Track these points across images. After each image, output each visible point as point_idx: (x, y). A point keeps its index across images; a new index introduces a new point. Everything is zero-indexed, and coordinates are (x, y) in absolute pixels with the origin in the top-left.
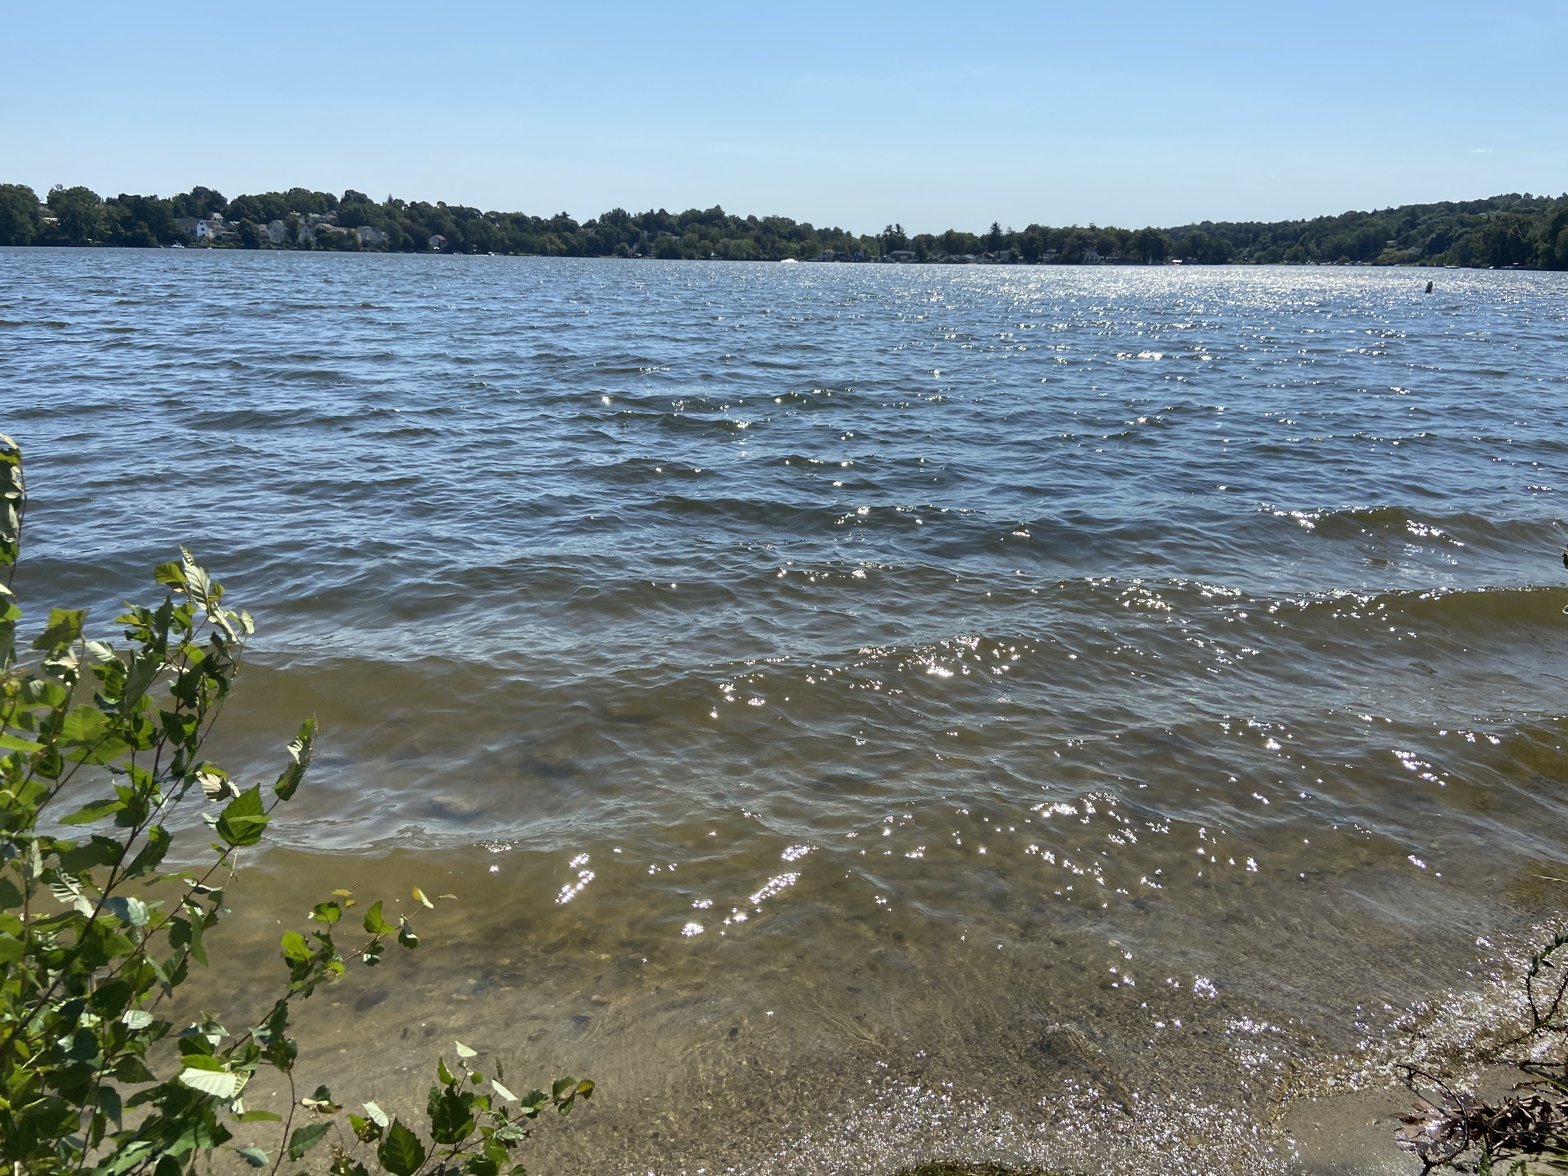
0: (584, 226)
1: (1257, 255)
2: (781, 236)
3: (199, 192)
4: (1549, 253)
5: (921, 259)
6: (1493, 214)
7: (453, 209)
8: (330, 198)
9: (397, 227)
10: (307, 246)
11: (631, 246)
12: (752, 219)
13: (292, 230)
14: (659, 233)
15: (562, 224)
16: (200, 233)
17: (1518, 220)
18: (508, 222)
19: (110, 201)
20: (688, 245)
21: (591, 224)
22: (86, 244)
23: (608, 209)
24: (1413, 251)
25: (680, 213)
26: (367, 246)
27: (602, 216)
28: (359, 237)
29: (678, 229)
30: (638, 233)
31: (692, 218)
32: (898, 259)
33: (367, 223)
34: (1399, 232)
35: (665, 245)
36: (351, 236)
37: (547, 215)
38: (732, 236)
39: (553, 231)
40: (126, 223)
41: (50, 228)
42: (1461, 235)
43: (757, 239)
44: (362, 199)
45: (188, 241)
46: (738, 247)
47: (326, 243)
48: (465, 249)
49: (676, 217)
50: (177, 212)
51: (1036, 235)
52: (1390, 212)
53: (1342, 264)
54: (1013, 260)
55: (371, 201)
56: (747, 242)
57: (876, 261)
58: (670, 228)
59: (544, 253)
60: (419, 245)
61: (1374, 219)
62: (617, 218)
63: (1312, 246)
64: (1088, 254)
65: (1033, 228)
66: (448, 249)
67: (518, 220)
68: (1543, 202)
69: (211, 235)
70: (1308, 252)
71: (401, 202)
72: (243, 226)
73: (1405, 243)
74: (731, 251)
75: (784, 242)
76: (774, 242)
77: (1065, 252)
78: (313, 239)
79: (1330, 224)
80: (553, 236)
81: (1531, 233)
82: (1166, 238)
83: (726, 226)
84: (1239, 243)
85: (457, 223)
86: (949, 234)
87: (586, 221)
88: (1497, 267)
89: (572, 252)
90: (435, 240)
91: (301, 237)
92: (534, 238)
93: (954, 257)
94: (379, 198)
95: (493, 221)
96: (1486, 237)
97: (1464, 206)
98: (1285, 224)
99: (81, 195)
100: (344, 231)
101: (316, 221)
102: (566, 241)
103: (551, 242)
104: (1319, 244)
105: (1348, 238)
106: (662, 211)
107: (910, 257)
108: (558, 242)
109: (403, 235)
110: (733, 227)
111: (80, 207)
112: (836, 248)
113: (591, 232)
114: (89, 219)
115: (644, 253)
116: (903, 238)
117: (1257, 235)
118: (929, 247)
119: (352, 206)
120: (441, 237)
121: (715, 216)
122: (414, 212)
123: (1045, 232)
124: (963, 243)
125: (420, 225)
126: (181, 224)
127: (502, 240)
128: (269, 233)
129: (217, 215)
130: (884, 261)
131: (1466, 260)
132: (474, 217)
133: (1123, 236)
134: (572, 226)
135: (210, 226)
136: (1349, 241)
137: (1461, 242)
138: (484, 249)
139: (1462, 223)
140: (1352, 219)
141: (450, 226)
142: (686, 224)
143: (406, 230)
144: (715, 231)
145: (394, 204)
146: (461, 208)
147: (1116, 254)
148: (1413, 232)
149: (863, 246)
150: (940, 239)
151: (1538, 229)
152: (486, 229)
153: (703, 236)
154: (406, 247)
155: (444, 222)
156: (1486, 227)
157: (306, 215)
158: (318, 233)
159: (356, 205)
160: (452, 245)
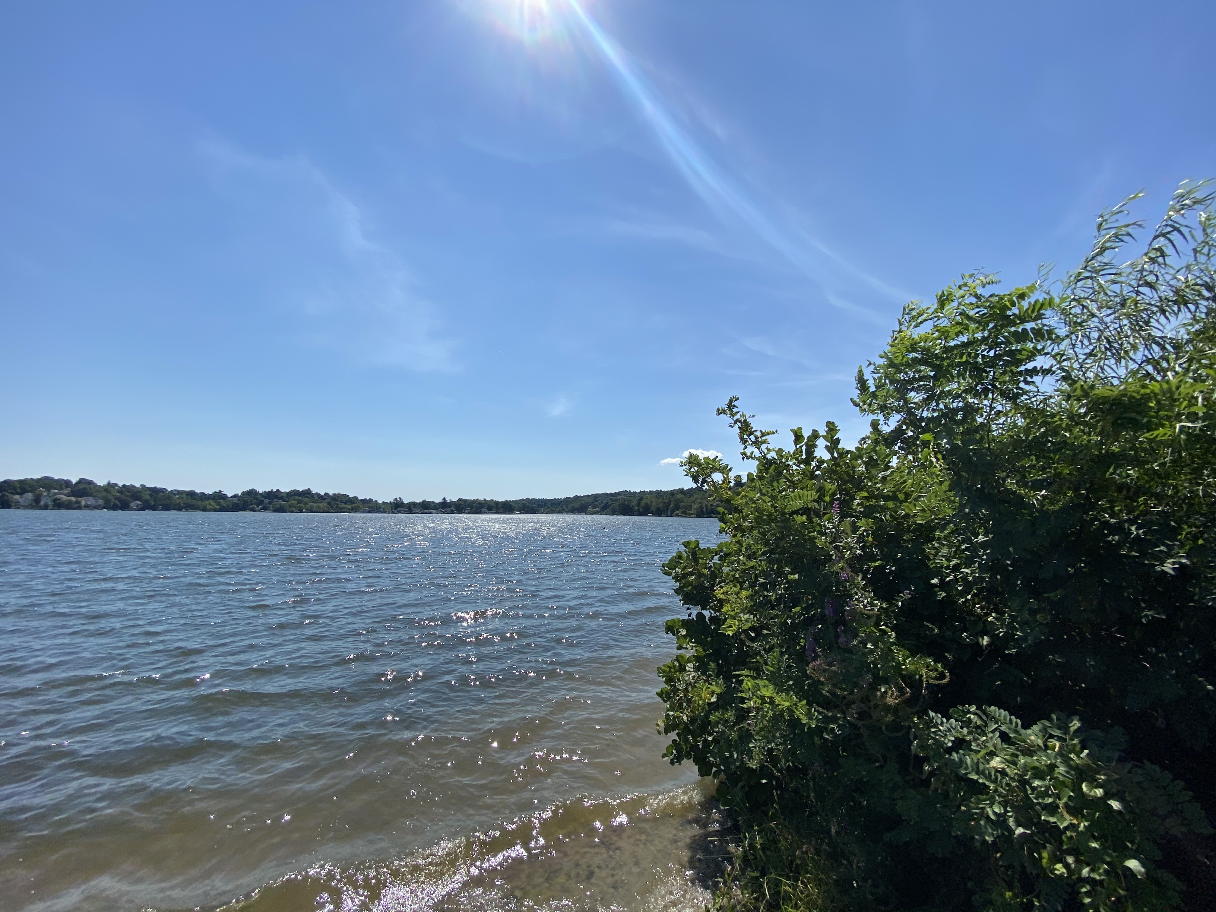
0: (231, 497)
1: (547, 510)
2: (342, 502)
4: (638, 510)
5: (410, 511)
6: (620, 497)
7: (150, 489)
8: (68, 483)
9: (110, 497)
10: (46, 507)
11: (258, 506)
12: (326, 494)
13: (37, 499)
14: (275, 500)
15: (219, 496)
17: (628, 500)
18: (184, 496)
20: (291, 506)
21: (236, 496)
23: (247, 489)
24: (597, 509)
25: (288, 491)
26: (87, 507)
27: (243, 492)
28: (83, 503)
29: (286, 499)
30: (263, 501)
31: (294, 494)
32: (400, 512)
33: (91, 495)
34: (593, 503)
35: (278, 506)
36: (78, 502)
37: (209, 491)
38: (315, 502)
39: (212, 499)
42: (612, 504)
43: (329, 503)
44: (90, 483)
46: (319, 507)
47: (58, 505)
48: (154, 508)
49: (286, 493)
51: (462, 502)
52: (588, 496)
53: (575, 514)
54: (452, 512)
55: (95, 484)
56: (323, 505)
57: (389, 513)
58: (282, 498)
59: (205, 509)
60: (124, 506)
61: (584, 498)
62: (252, 493)
63: (565, 507)
64: (483, 510)
65: (460, 500)
66: (142, 508)
67: (191, 494)
68: (635, 493)
70: (563, 510)
71: (116, 485)
73: (594, 507)
74: (315, 509)
75: (343, 505)
76: (338, 505)
77: (474, 509)
78: (50, 503)
79: (570, 500)
80: (212, 502)
81: (632, 504)
82: (513, 504)
83: (313, 497)
84: (540, 506)
85: (151, 495)
86: (424, 501)
87: (233, 494)
88: (624, 515)
89: (222, 509)
90: (133, 505)
91: (42, 503)
92: (200, 503)
93: (426, 511)
94: (101, 482)
95: (175, 494)
96: (620, 505)
97: (612, 494)
98: (555, 499)
100: (73, 499)
101: (55, 494)
102: (219, 504)
103: (210, 504)
104: (567, 507)
105: (576, 505)
106: (278, 491)
107: (405, 511)
108: (214, 504)
109: (113, 501)
110: (316, 498)
112: (369, 507)
113: (235, 500)
115: (265, 509)
117: (545, 504)
118: (414, 507)
119: (81, 486)
120: (139, 503)
121: (307, 493)
122: (123, 489)
123: (465, 501)
124: (430, 505)
125: (127, 496)
127: (179, 504)
128: (21, 500)
130: (393, 513)
131: (614, 513)
132: (164, 492)
133: (497, 503)
134: (224, 497)
137: (613, 506)
138: (167, 509)
139: (612, 500)
140: (576, 498)
141: (146, 497)
142: (291, 496)
143: (116, 499)
144: (306, 500)
145: (111, 486)
146: (156, 488)
147: (494, 510)
148: (597, 503)
149: (383, 506)
150: (419, 503)
151: (634, 503)
152: (170, 498)
153: (299, 502)
154: (115, 508)
155: (143, 495)
156: (619, 502)
157: (49, 491)
158: (55, 500)
159: (85, 486)
160: (146, 506)
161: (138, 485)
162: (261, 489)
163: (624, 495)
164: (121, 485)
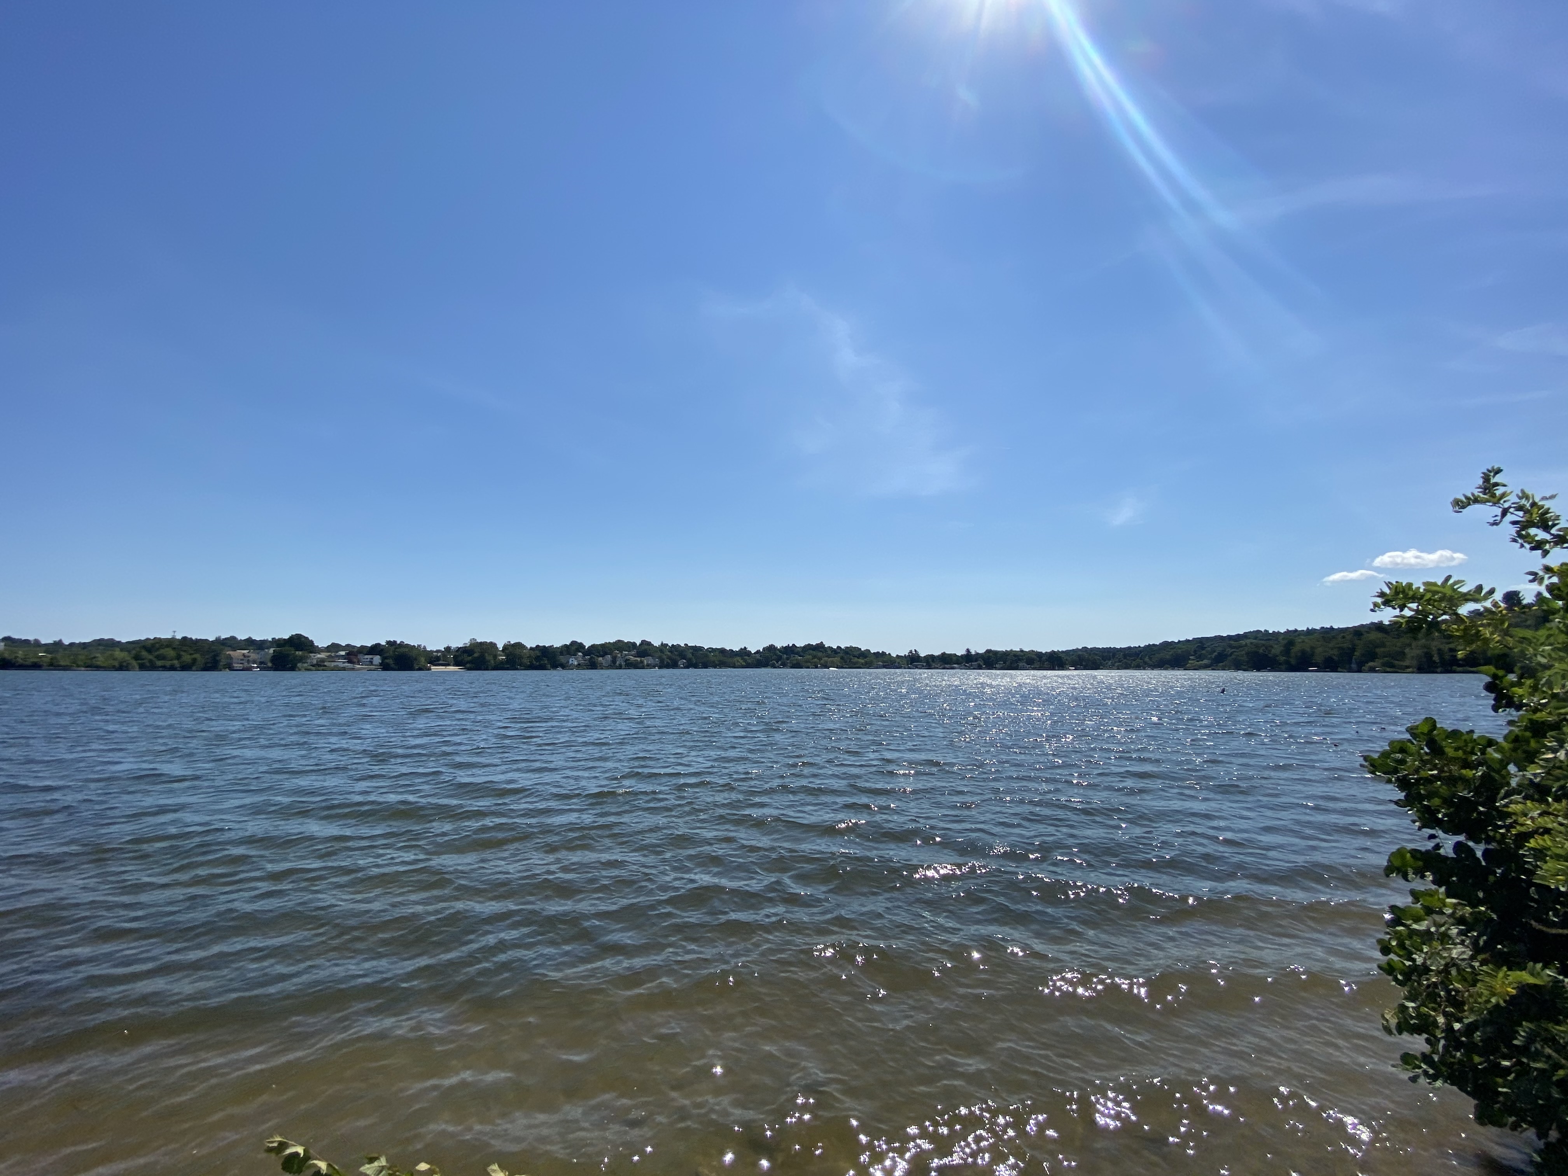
0: (754, 653)
1: (1117, 664)
2: (854, 656)
3: (574, 643)
4: (1287, 662)
5: (929, 667)
6: (1248, 641)
7: (692, 647)
8: (634, 644)
9: (665, 657)
10: (620, 667)
11: (777, 662)
12: (838, 647)
13: (614, 660)
14: (792, 656)
15: (744, 652)
16: (570, 662)
17: (1264, 645)
18: (717, 653)
19: (531, 649)
20: (807, 662)
21: (758, 652)
22: (517, 669)
23: (767, 645)
24: (1205, 662)
25: (802, 646)
26: (649, 666)
27: (764, 648)
28: (645, 662)
29: (802, 654)
30: (781, 656)
31: (809, 647)
32: (917, 667)
33: (650, 655)
34: (1195, 651)
35: (795, 662)
36: (642, 662)
37: (736, 648)
38: (828, 656)
39: (739, 656)
40: (537, 658)
41: (502, 662)
42: (1232, 653)
43: (842, 658)
44: (649, 644)
45: (564, 666)
46: (832, 662)
47: (630, 665)
48: (696, 666)
49: (800, 647)
50: (562, 653)
51: (991, 654)
52: (1188, 641)
55: (653, 645)
56: (837, 659)
57: (905, 668)
58: (798, 654)
59: (734, 667)
60: (674, 665)
61: (1179, 646)
62: (771, 648)
63: (1147, 659)
64: (1021, 664)
65: (988, 651)
66: (687, 667)
67: (722, 651)
68: (1276, 634)
69: (576, 663)
70: (1145, 663)
71: (667, 645)
72: (591, 658)
73: (1200, 658)
74: (829, 664)
75: (856, 659)
76: (851, 659)
77: (1008, 663)
78: (624, 664)
79: (1155, 648)
80: (739, 659)
81: (1273, 651)
82: (1063, 656)
83: (826, 651)
84: (1105, 658)
85: (693, 654)
86: (944, 654)
87: (755, 651)
88: (1259, 670)
89: (748, 666)
90: (682, 662)
91: (618, 663)
92: (730, 660)
93: (947, 666)
94: (656, 643)
95: (710, 652)
96: (1248, 654)
97: (1229, 637)
98: (1130, 648)
99: (519, 645)
100: (639, 659)
101: (626, 655)
102: (745, 661)
103: (738, 661)
104: (1150, 658)
105: (1167, 655)
106: (794, 645)
107: (923, 666)
108: (741, 661)
109: (667, 661)
110: (829, 652)
111: (518, 651)
112: (883, 662)
113: (758, 656)
114: (521, 657)
115: (784, 665)
116: (919, 657)
117: (1114, 655)
118: (933, 661)
119: (643, 647)
120: (684, 661)
121: (820, 647)
122: (673, 649)
123: (996, 653)
124: (951, 659)
125: (675, 655)
126: (562, 659)
127: (714, 662)
128: (603, 662)
129: (580, 654)
130: (909, 668)
131: (1238, 666)
132: (702, 650)
133: (1039, 655)
134: (749, 654)
135: (576, 659)
136: (1168, 657)
137: (1233, 657)
138: (705, 666)
139: (1231, 646)
140: (1166, 645)
141: (689, 656)
142: (806, 651)
143: (669, 658)
144: (820, 654)
145: (664, 645)
146: (696, 646)
147: (1037, 665)
148: (1204, 652)
149: (898, 660)
150: (938, 656)
151: (1277, 650)
152: (707, 656)
153: (814, 657)
154: (668, 666)
155: (687, 653)
156: (1246, 649)
157: (621, 652)
158: (627, 660)
159: (646, 647)
160: (690, 665)
161: (683, 645)
162: (779, 645)
163: (1256, 638)
164: (670, 645)
